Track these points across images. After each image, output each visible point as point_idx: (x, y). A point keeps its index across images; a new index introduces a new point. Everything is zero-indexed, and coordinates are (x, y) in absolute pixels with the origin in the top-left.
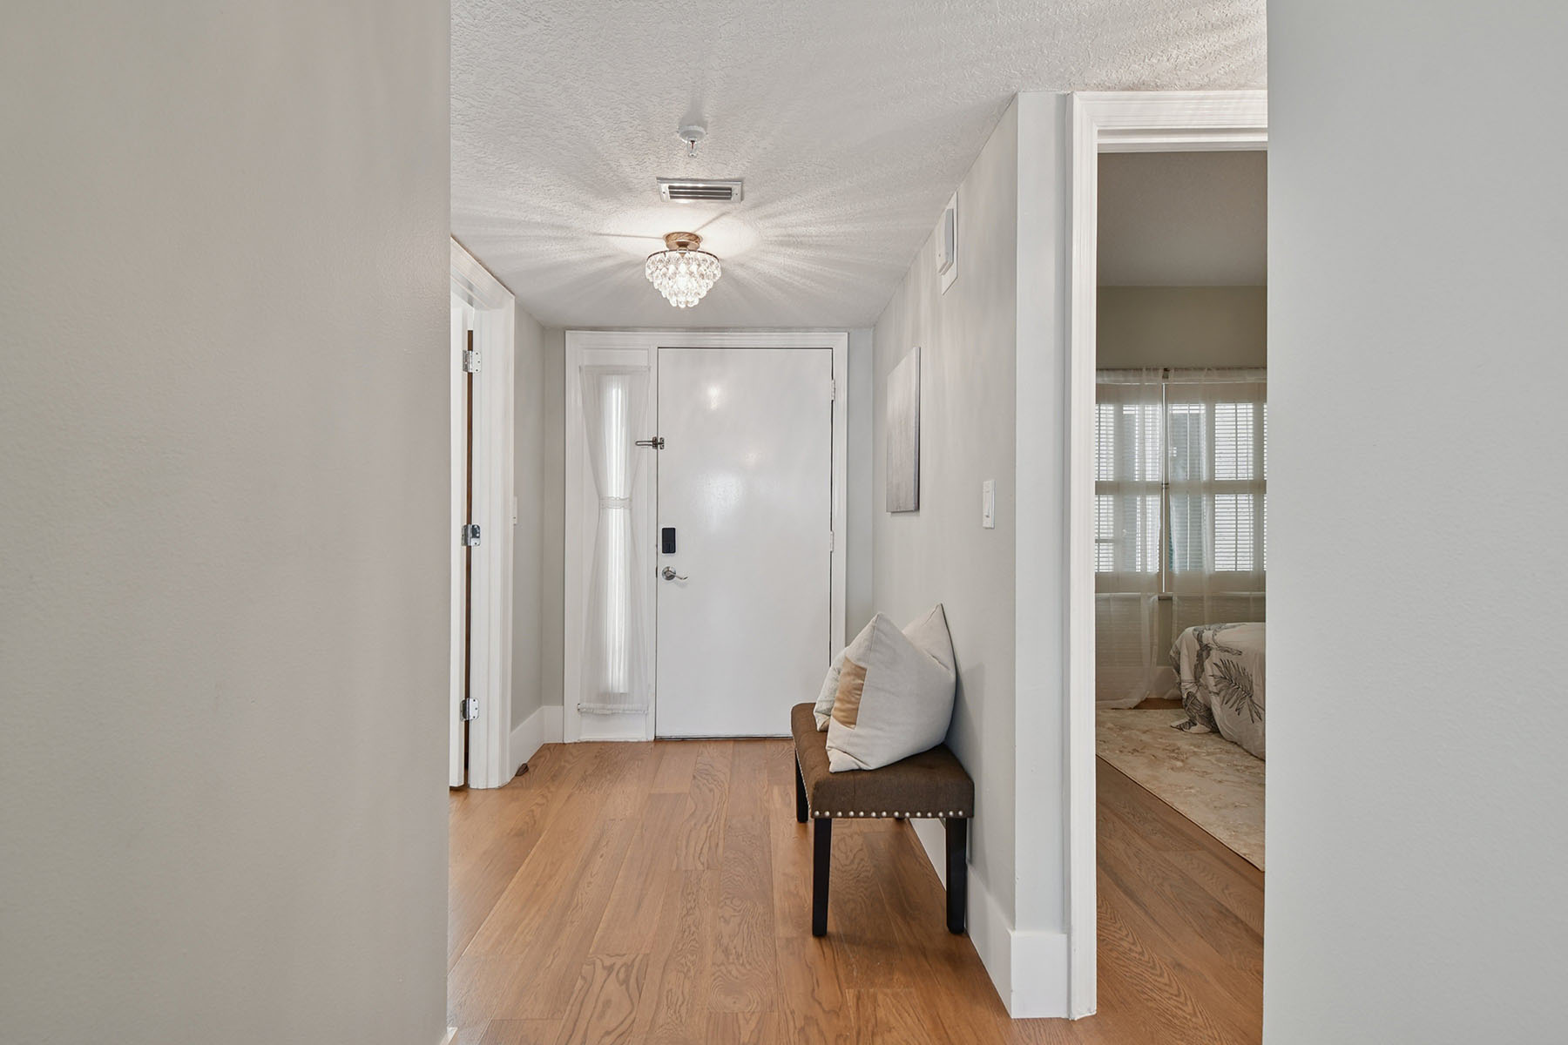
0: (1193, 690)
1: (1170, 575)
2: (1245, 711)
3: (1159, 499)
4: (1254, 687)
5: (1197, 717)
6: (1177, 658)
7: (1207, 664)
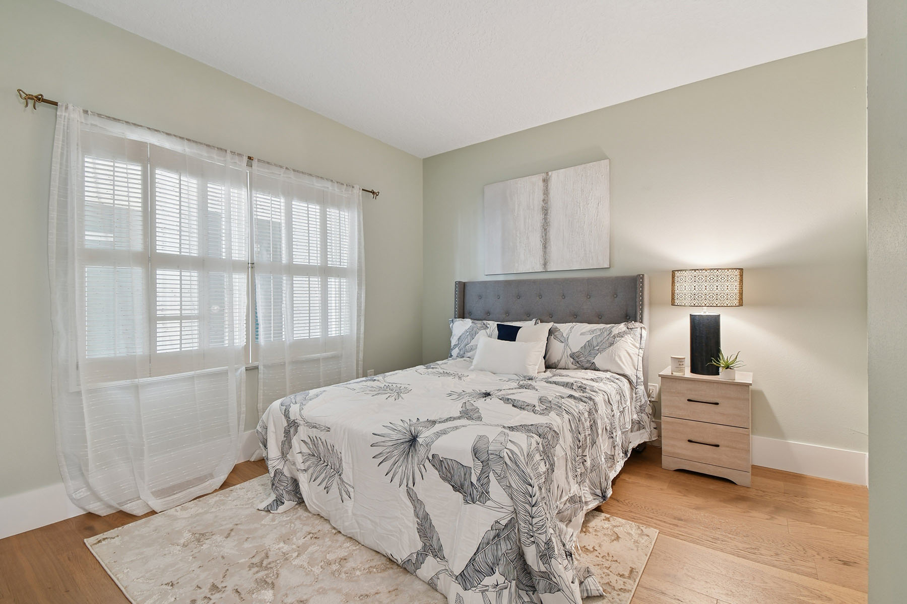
0: (280, 467)
1: (256, 346)
2: (334, 489)
3: (246, 277)
4: (344, 464)
5: (285, 494)
6: (263, 433)
7: (295, 441)
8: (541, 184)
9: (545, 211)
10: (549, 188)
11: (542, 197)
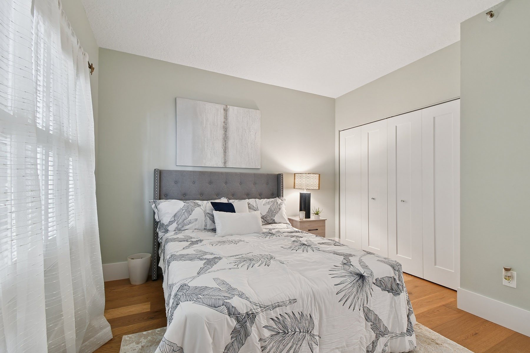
8: (222, 111)
9: (226, 129)
10: (227, 115)
11: (223, 120)
